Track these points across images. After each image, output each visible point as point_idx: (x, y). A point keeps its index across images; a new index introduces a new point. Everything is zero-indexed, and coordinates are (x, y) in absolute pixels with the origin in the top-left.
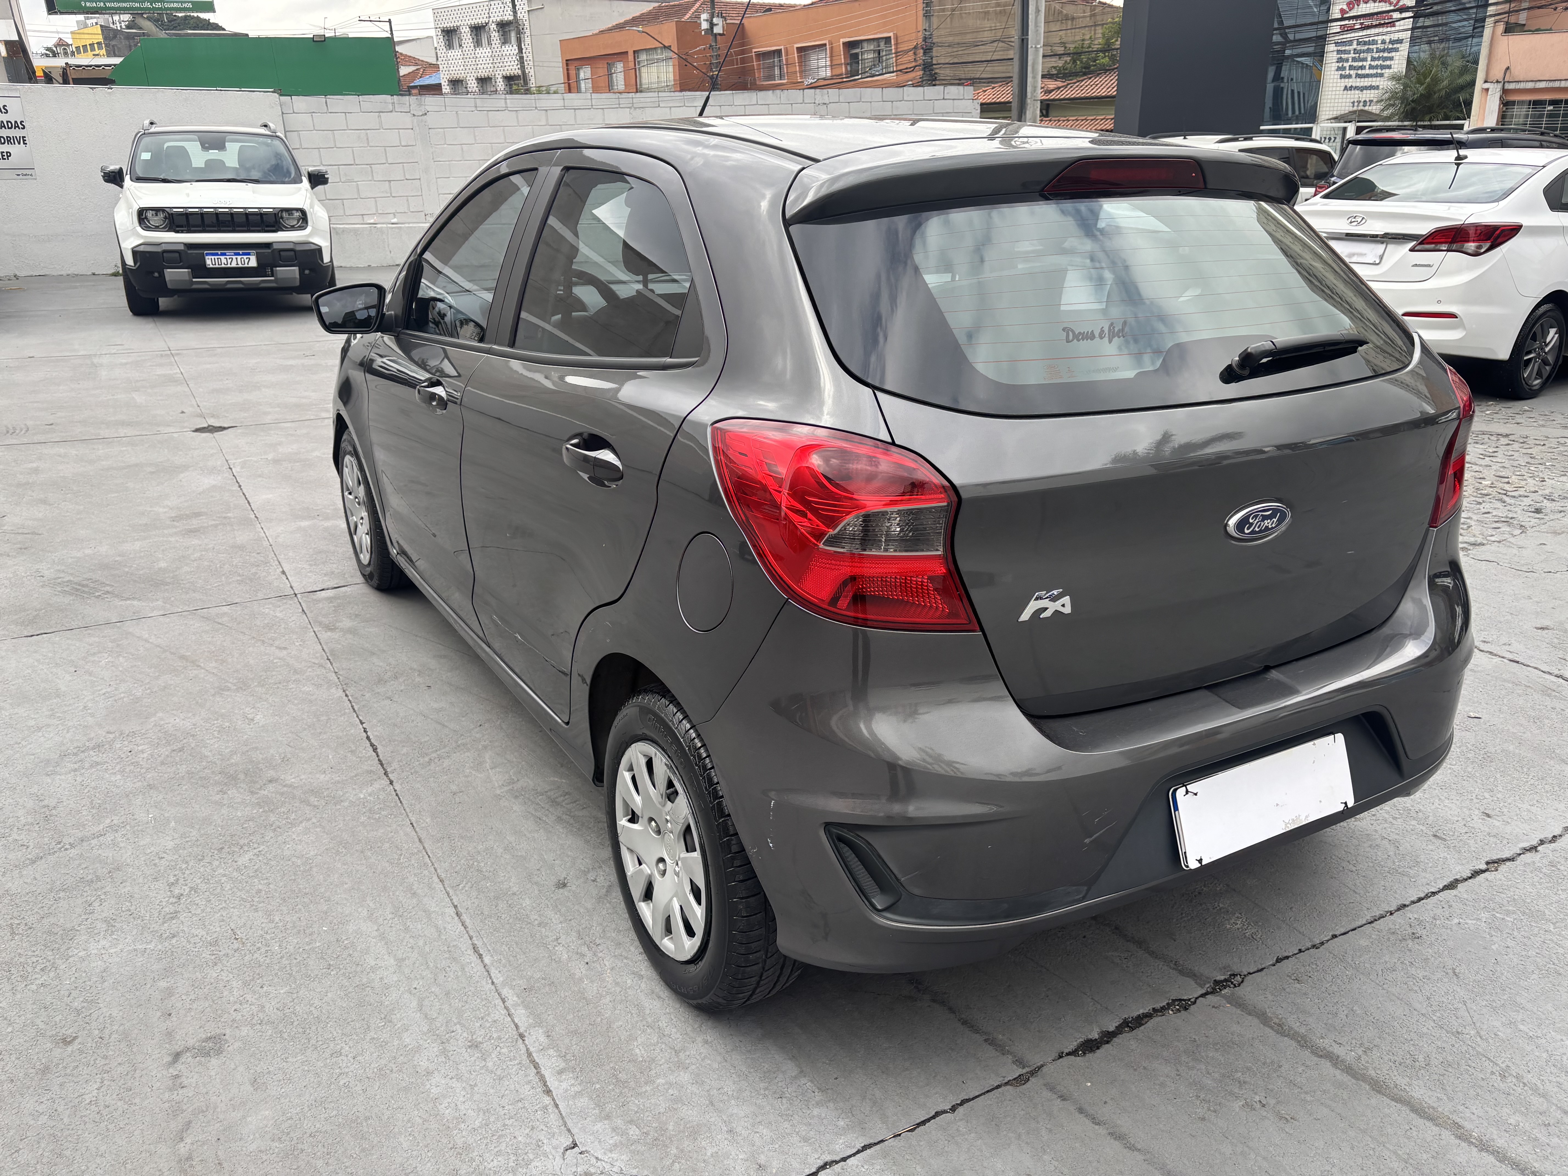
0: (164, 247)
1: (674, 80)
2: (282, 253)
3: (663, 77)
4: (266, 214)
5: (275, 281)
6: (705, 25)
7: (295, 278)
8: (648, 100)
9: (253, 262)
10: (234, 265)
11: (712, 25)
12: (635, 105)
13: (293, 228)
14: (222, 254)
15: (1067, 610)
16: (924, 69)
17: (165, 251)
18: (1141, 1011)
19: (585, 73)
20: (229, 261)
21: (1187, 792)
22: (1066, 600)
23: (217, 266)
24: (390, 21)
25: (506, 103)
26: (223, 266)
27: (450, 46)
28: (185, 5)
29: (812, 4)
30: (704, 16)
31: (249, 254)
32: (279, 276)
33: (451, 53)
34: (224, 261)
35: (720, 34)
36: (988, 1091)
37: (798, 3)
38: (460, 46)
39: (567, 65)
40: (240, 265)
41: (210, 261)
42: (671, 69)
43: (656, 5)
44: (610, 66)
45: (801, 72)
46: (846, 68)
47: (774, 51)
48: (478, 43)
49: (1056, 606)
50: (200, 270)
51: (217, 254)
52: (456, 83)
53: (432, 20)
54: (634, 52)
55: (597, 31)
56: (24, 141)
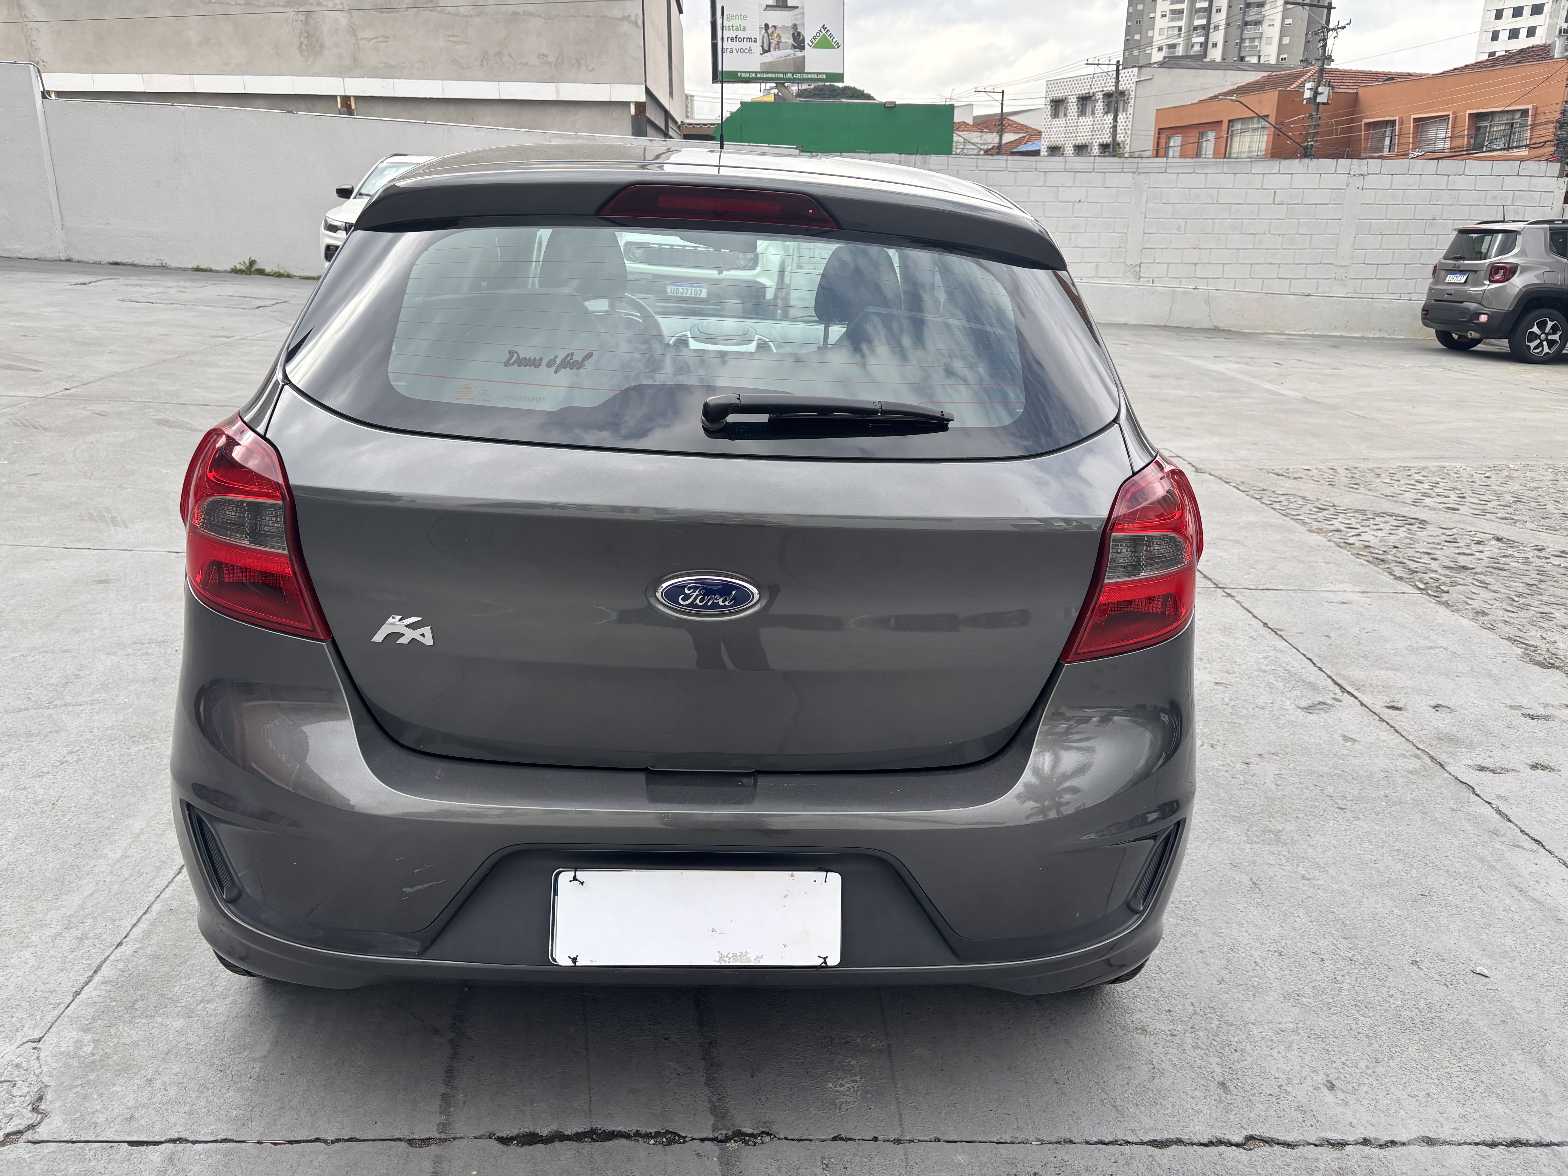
1: (1266, 150)
3: (1255, 147)
6: (1308, 94)
8: (1155, 165)
9: (704, 294)
11: (1316, 94)
12: (1140, 171)
14: (680, 286)
15: (428, 641)
16: (1557, 145)
19: (1176, 141)
20: (685, 291)
21: (575, 879)
22: (427, 630)
23: (675, 293)
24: (1003, 92)
25: (1007, 164)
27: (1055, 115)
28: (820, 76)
29: (1444, 73)
30: (1309, 85)
31: (701, 287)
33: (1056, 122)
34: (681, 290)
35: (1323, 104)
36: (384, 1140)
37: (1424, 72)
38: (1065, 115)
39: (1159, 133)
41: (670, 290)
42: (1265, 139)
43: (1266, 74)
44: (1202, 135)
45: (1413, 143)
46: (1469, 141)
47: (1387, 122)
48: (1082, 112)
49: (415, 634)
51: (674, 284)
52: (1054, 150)
53: (1044, 90)
54: (1230, 121)
55: (1197, 101)
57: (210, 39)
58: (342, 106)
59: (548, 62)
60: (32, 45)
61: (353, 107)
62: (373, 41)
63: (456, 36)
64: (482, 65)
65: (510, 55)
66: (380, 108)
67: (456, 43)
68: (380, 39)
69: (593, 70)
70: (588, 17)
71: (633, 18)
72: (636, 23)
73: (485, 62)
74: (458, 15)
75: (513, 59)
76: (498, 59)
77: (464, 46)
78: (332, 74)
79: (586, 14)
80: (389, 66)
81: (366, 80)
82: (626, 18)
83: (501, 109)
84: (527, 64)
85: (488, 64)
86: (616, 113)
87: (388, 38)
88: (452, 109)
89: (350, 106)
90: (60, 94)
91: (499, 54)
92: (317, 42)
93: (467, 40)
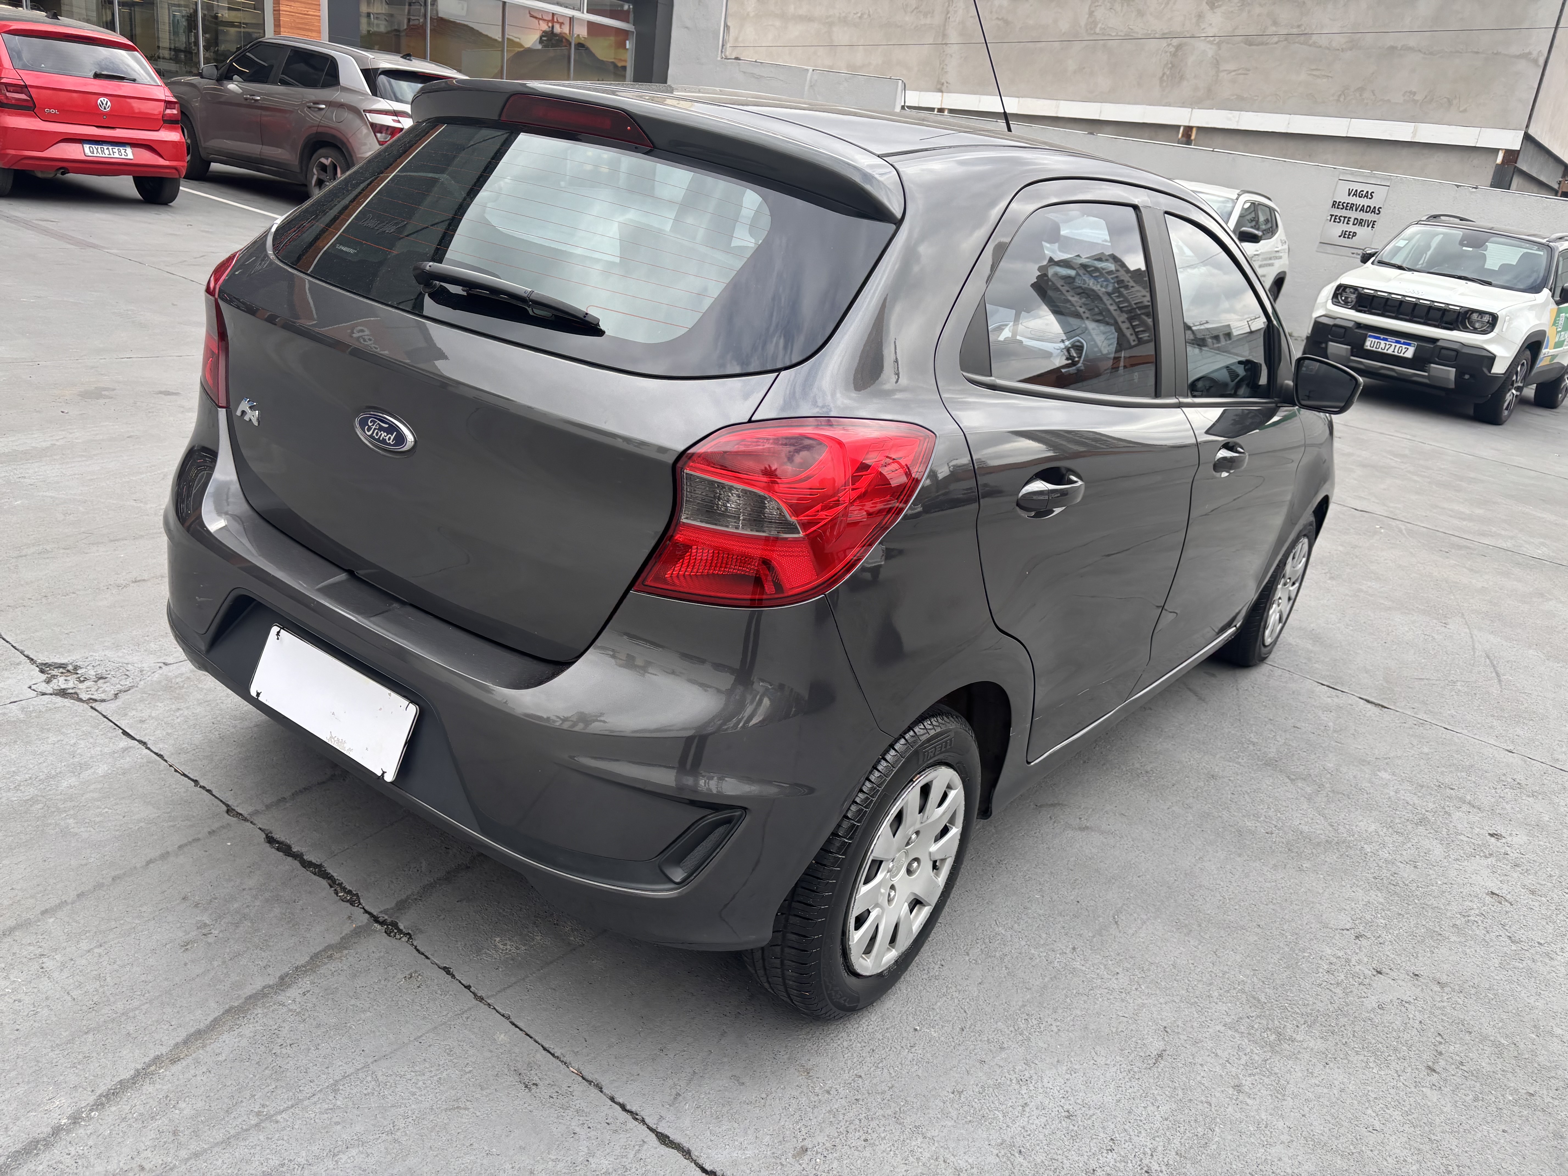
0: (1338, 322)
2: (1443, 351)
4: (1449, 311)
5: (1427, 377)
7: (1448, 380)
9: (1409, 353)
10: (1390, 352)
13: (1475, 331)
14: (1384, 339)
17: (1335, 326)
18: (335, 875)
20: (1387, 347)
23: (1374, 349)
26: (1380, 350)
31: (1409, 344)
32: (1433, 373)
34: (1383, 346)
40: (1396, 353)
41: (1370, 344)
50: (1358, 349)
51: (1378, 338)
56: (1373, 224)
57: (1084, 68)
58: (1183, 136)
59: (1414, 100)
60: (943, 68)
61: (1193, 137)
62: (1233, 73)
63: (1319, 70)
64: (1338, 100)
65: (1373, 92)
66: (1219, 139)
67: (1318, 77)
68: (1240, 72)
69: (1465, 111)
70: (1477, 53)
71: (1535, 54)
72: (1535, 61)
73: (1342, 99)
74: (1329, 49)
75: (1374, 95)
76: (1358, 95)
77: (1324, 80)
78: (1183, 105)
79: (1476, 50)
80: (1241, 98)
81: (1214, 111)
82: (1526, 56)
83: (1346, 146)
84: (1389, 101)
85: (1345, 99)
86: (1477, 160)
87: (1249, 70)
88: (1291, 144)
89: (1190, 136)
90: (951, 111)
91: (1361, 90)
92: (1179, 73)
93: (1330, 75)
